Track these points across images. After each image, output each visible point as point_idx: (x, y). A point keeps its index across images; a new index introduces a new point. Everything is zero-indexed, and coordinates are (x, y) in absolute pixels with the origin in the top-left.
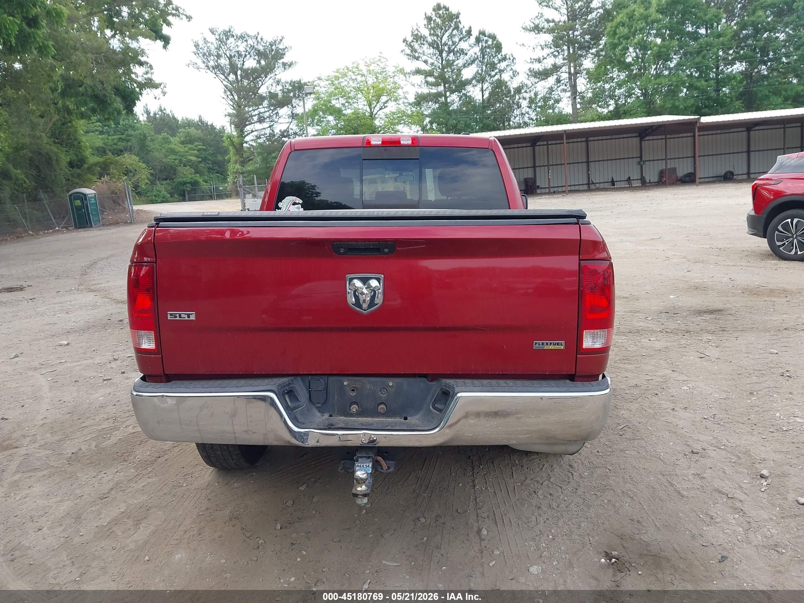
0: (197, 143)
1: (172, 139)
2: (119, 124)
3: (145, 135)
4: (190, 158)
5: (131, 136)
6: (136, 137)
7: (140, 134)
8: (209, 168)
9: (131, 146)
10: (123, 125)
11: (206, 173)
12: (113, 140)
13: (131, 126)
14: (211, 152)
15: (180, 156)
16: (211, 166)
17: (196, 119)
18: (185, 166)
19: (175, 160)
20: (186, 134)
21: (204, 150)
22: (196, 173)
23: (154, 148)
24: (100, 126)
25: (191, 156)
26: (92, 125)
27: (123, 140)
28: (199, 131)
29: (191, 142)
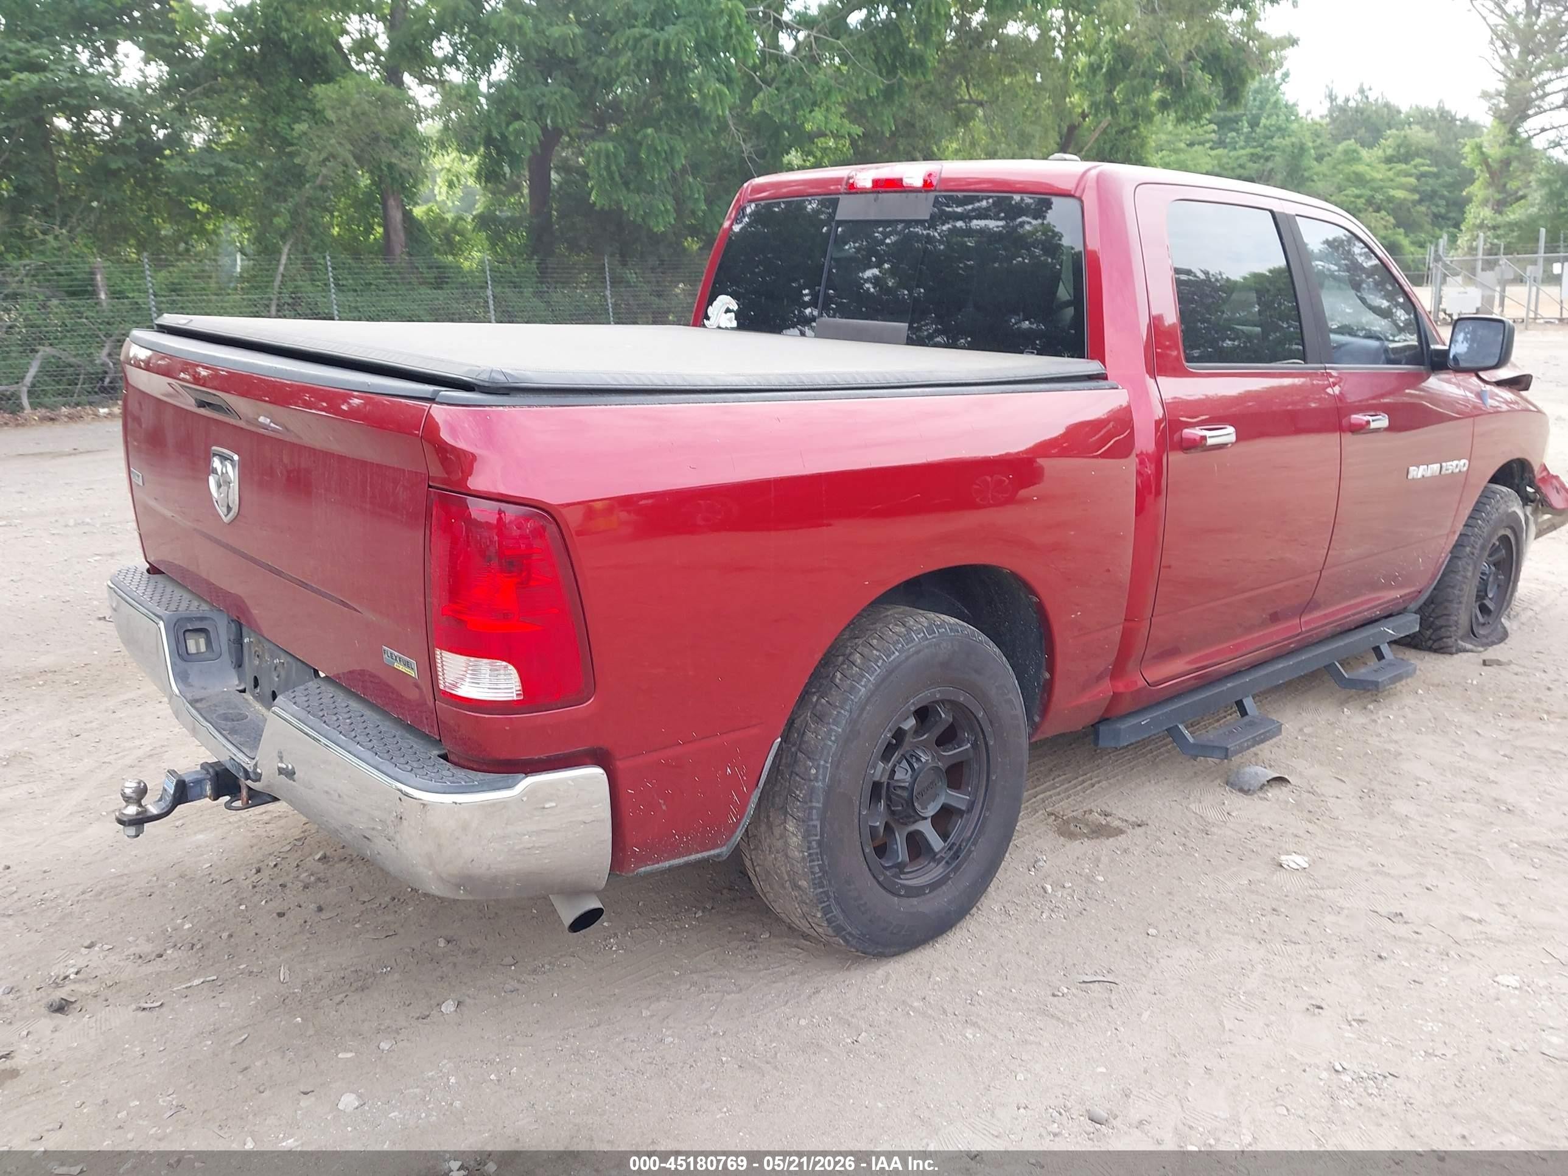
0: (1418, 160)
1: (1364, 153)
2: (1258, 125)
3: (1302, 149)
4: (1392, 192)
5: (1274, 149)
6: (1284, 151)
7: (1293, 145)
8: (1436, 216)
9: (1272, 170)
10: (1265, 126)
11: (1428, 227)
12: (1238, 158)
13: (1279, 129)
14: (1448, 179)
15: (1373, 189)
16: (1443, 211)
17: (1434, 106)
18: (1378, 210)
19: (1359, 197)
20: (1399, 141)
21: (1436, 176)
22: (1398, 225)
23: (1317, 174)
24: (1214, 131)
25: (1398, 188)
26: (1200, 131)
27: (1260, 157)
28: (1432, 134)
29: (1406, 159)
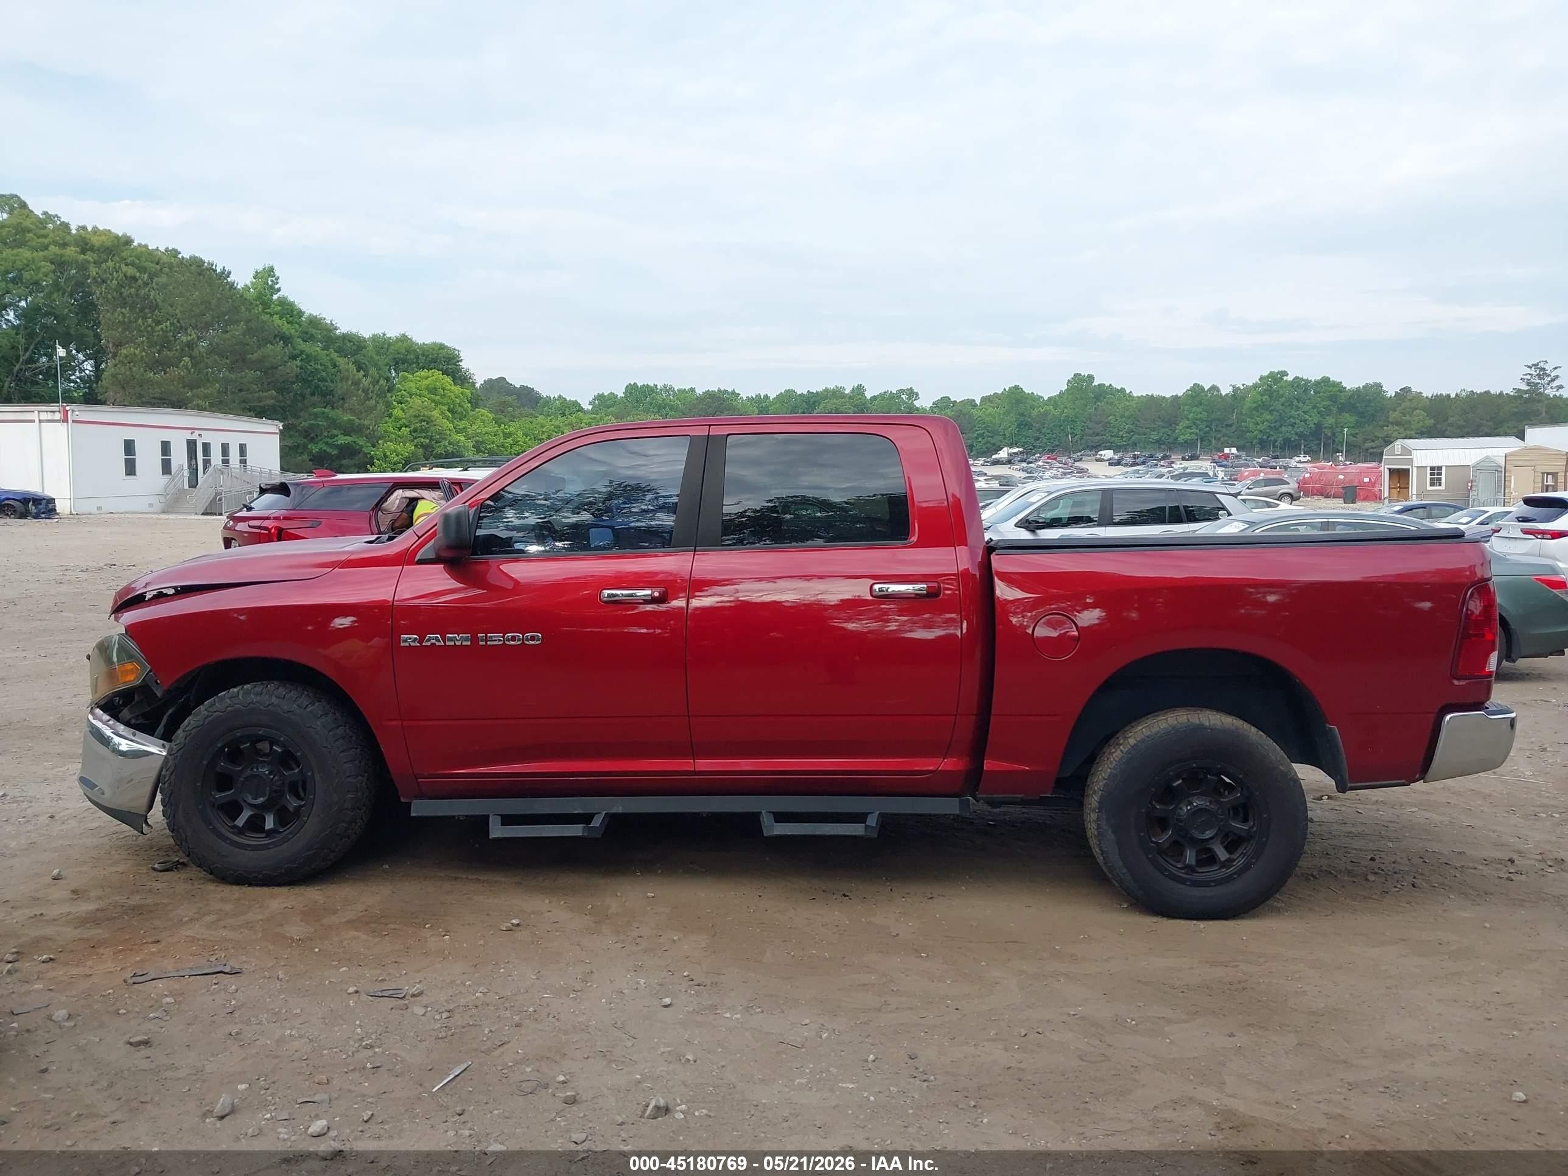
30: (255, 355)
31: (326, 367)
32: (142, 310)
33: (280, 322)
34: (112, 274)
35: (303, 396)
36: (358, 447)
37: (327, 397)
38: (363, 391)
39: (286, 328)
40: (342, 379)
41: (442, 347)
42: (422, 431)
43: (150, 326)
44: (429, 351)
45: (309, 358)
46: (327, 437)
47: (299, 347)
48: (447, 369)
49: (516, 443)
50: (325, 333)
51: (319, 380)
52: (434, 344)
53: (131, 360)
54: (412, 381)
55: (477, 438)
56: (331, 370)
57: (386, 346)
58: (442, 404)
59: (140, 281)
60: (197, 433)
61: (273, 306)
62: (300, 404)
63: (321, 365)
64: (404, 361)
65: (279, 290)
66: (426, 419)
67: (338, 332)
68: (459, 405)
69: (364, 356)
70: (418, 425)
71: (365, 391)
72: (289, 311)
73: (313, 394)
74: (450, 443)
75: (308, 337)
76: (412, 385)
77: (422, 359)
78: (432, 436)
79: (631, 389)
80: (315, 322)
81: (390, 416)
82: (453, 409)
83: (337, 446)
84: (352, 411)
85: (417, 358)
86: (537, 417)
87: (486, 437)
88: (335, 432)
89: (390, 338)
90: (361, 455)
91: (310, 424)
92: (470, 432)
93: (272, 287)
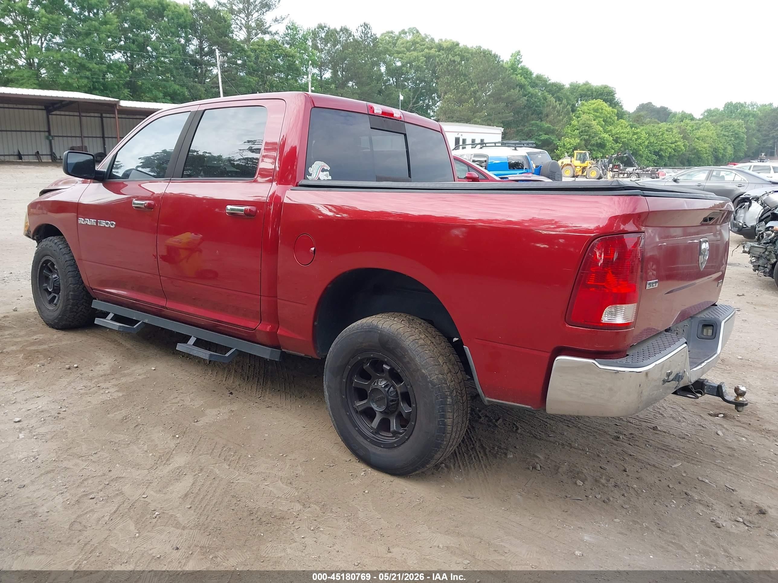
30: (506, 95)
31: (540, 100)
32: (456, 76)
33: (520, 78)
34: (445, 60)
35: (528, 115)
36: (551, 141)
37: (540, 115)
38: (557, 112)
39: (523, 81)
40: (547, 106)
41: (606, 87)
42: (586, 132)
43: (458, 83)
44: (598, 89)
45: (533, 96)
46: (537, 135)
47: (529, 90)
48: (607, 98)
49: (639, 138)
50: (543, 83)
51: (536, 107)
52: (602, 86)
53: (449, 100)
54: (586, 106)
55: (617, 136)
56: (542, 101)
57: (577, 88)
58: (600, 117)
59: (456, 62)
60: (460, 134)
61: (518, 70)
62: (526, 119)
63: (538, 99)
64: (586, 95)
65: (522, 62)
66: (587, 125)
67: (550, 82)
68: (610, 118)
69: (562, 93)
70: (584, 129)
71: (558, 112)
72: (526, 73)
73: (532, 114)
74: (599, 138)
75: (534, 85)
76: (585, 108)
77: (595, 94)
78: (590, 135)
79: (728, 106)
80: (539, 77)
81: (570, 124)
82: (606, 120)
83: (541, 140)
84: (550, 122)
85: (592, 93)
86: (659, 123)
87: (622, 135)
88: (541, 133)
89: (580, 84)
90: (552, 145)
91: (530, 129)
92: (614, 132)
93: (518, 61)
